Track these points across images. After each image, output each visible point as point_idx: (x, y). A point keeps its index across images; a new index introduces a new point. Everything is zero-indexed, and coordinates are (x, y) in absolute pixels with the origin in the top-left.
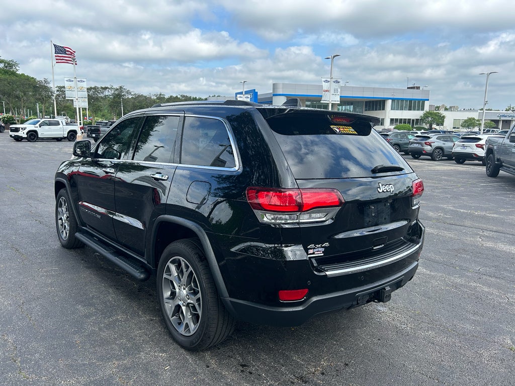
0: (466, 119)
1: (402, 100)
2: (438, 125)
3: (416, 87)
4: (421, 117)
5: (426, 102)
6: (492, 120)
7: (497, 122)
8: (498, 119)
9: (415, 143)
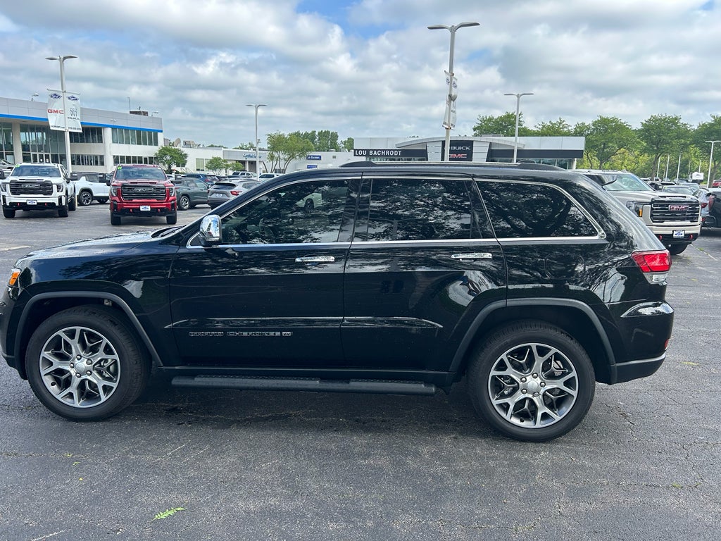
0: (211, 158)
1: (127, 129)
2: (178, 166)
3: (143, 112)
4: (156, 154)
5: (159, 134)
6: (239, 161)
7: (243, 162)
8: (244, 159)
9: (218, 193)
